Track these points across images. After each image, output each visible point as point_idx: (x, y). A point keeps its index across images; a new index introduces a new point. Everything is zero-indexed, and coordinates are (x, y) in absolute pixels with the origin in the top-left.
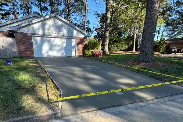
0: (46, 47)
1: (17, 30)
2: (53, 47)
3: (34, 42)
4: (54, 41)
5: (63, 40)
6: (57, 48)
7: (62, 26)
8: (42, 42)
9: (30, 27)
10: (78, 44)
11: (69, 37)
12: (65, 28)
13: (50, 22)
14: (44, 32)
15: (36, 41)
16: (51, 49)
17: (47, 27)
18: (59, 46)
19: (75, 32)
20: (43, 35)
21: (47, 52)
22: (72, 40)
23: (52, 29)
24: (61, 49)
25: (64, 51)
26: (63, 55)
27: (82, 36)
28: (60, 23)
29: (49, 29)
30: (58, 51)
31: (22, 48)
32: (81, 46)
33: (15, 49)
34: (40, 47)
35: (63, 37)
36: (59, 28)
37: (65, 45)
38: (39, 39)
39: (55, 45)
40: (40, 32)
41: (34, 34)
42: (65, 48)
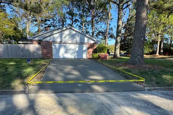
0: (62, 51)
1: (42, 39)
2: (68, 51)
3: (53, 47)
4: (69, 46)
5: (76, 45)
6: (71, 51)
7: (75, 34)
8: (60, 47)
9: (52, 37)
10: (88, 48)
11: (82, 43)
12: (78, 36)
13: (67, 32)
14: (61, 40)
15: (55, 46)
16: (66, 52)
17: (64, 36)
18: (73, 50)
19: (86, 39)
20: (61, 42)
21: (63, 55)
22: (84, 45)
23: (67, 37)
24: (74, 53)
25: (76, 54)
26: (75, 57)
27: (92, 42)
28: (74, 32)
29: (65, 37)
30: (72, 54)
31: (45, 51)
32: (91, 50)
33: (40, 52)
34: (58, 50)
35: (76, 43)
36: (73, 36)
37: (77, 49)
38: (57, 45)
39: (70, 49)
40: (59, 40)
41: (54, 42)
42: (77, 52)
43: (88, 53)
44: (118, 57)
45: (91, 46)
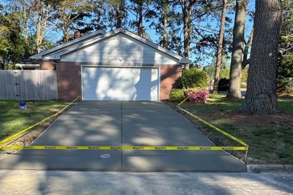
0: (103, 83)
1: (59, 58)
2: (116, 84)
3: (83, 75)
4: (118, 72)
5: (134, 70)
6: (123, 85)
7: (132, 46)
8: (98, 76)
9: (81, 53)
10: (163, 77)
11: (147, 66)
12: (139, 50)
13: (114, 42)
14: (101, 59)
15: (88, 73)
16: (112, 86)
17: (107, 49)
18: (127, 80)
19: (158, 56)
20: (100, 64)
21: (105, 92)
22: (153, 70)
23: (115, 52)
24: (130, 87)
25: (134, 90)
26: (132, 97)
27: (173, 63)
28: (130, 42)
29: (110, 53)
30: (125, 90)
31: (65, 84)
32: (169, 82)
33: (54, 87)
34: (94, 83)
35: (135, 66)
36: (126, 51)
37: (138, 79)
38: (92, 70)
39: (121, 79)
40: (95, 60)
41: (86, 63)
42: (137, 86)
43: (164, 87)
44: (237, 98)
45: (170, 72)
